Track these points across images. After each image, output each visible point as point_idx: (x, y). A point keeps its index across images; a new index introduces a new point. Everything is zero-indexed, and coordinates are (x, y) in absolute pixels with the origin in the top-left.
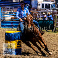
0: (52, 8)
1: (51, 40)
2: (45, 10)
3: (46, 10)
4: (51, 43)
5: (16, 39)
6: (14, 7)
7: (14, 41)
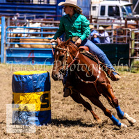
0: (125, 16)
1: (123, 88)
2: (108, 19)
3: (109, 21)
4: (121, 96)
5: (39, 89)
6: (34, 16)
7: (35, 94)
